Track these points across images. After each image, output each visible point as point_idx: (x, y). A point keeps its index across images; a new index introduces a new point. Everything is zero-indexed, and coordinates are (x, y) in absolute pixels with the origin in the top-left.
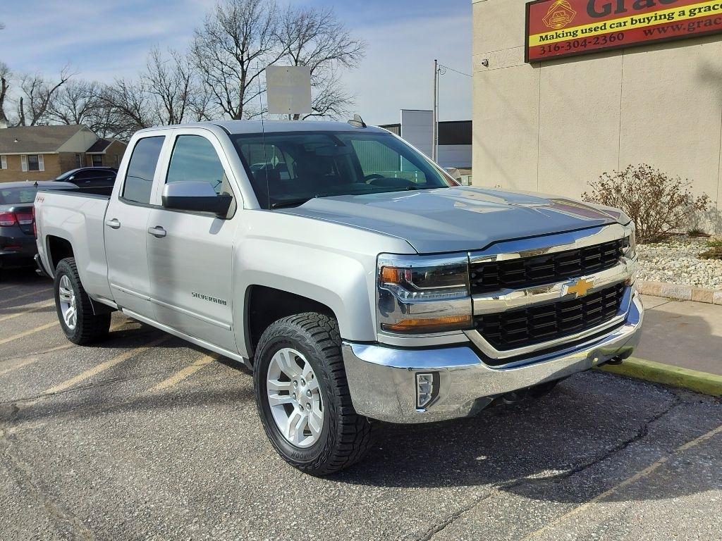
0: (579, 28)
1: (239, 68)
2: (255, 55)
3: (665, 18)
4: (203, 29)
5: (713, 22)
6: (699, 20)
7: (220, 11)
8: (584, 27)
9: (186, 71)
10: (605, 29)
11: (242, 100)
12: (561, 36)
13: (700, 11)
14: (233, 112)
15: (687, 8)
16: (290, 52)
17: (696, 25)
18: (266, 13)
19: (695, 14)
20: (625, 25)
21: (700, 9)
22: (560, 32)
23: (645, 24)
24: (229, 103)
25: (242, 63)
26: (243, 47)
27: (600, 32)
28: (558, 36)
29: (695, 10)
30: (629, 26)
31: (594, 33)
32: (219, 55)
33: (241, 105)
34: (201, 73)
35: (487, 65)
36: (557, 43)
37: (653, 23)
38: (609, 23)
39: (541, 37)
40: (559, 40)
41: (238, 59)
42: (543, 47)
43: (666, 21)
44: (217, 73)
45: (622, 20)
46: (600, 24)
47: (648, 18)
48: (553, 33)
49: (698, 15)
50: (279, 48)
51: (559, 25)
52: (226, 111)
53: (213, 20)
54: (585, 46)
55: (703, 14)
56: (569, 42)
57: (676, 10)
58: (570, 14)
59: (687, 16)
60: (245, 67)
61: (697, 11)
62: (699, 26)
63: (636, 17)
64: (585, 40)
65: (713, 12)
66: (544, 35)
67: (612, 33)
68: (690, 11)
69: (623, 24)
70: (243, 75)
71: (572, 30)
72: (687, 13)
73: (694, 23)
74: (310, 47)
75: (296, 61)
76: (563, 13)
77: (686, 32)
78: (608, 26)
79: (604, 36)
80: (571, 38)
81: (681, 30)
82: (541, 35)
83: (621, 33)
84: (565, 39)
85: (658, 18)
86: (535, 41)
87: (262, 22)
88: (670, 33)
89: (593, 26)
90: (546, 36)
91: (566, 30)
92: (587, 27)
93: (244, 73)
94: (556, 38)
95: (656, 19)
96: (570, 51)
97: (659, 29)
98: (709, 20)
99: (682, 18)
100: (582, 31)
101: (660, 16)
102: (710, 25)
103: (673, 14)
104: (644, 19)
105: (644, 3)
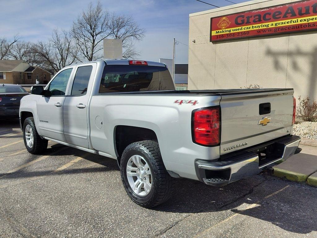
0: (232, 29)
1: (92, 38)
2: (99, 33)
3: (265, 26)
4: (77, 22)
5: (284, 29)
6: (279, 28)
7: (84, 14)
8: (233, 29)
9: (69, 39)
10: (242, 30)
11: (93, 52)
12: (224, 32)
13: (279, 24)
14: (89, 57)
16: (114, 33)
17: (277, 30)
18: (104, 16)
19: (277, 25)
20: (250, 28)
21: (279, 23)
22: (224, 30)
23: (258, 28)
24: (87, 53)
25: (93, 36)
26: (94, 30)
27: (240, 31)
28: (223, 32)
29: (277, 24)
30: (251, 29)
31: (237, 31)
32: (83, 33)
33: (92, 54)
34: (75, 40)
35: (195, 42)
36: (223, 35)
37: (261, 28)
38: (243, 27)
39: (217, 32)
41: (91, 34)
42: (217, 36)
43: (266, 27)
44: (82, 40)
45: (248, 26)
46: (240, 28)
47: (259, 26)
48: (221, 30)
49: (278, 26)
50: (109, 31)
51: (224, 27)
52: (86, 56)
53: (81, 18)
54: (234, 36)
55: (280, 25)
57: (270, 23)
58: (228, 23)
59: (274, 26)
60: (94, 38)
61: (278, 24)
62: (278, 30)
63: (254, 26)
64: (234, 34)
65: (284, 25)
66: (217, 31)
67: (245, 32)
68: (275, 24)
69: (249, 28)
70: (93, 41)
71: (229, 29)
72: (274, 25)
74: (122, 31)
75: (116, 37)
76: (225, 23)
77: (274, 32)
78: (243, 29)
79: (242, 32)
80: (228, 33)
81: (272, 31)
82: (216, 31)
83: (248, 32)
84: (226, 33)
85: (263, 26)
86: (214, 33)
87: (102, 20)
88: (267, 33)
89: (237, 28)
90: (219, 31)
91: (226, 30)
92: (235, 28)
93: (94, 41)
95: (262, 27)
96: (228, 38)
97: (263, 31)
98: (282, 28)
99: (272, 27)
100: (233, 30)
101: (264, 26)
102: (283, 30)
103: (268, 25)
104: (257, 26)
105: (257, 20)
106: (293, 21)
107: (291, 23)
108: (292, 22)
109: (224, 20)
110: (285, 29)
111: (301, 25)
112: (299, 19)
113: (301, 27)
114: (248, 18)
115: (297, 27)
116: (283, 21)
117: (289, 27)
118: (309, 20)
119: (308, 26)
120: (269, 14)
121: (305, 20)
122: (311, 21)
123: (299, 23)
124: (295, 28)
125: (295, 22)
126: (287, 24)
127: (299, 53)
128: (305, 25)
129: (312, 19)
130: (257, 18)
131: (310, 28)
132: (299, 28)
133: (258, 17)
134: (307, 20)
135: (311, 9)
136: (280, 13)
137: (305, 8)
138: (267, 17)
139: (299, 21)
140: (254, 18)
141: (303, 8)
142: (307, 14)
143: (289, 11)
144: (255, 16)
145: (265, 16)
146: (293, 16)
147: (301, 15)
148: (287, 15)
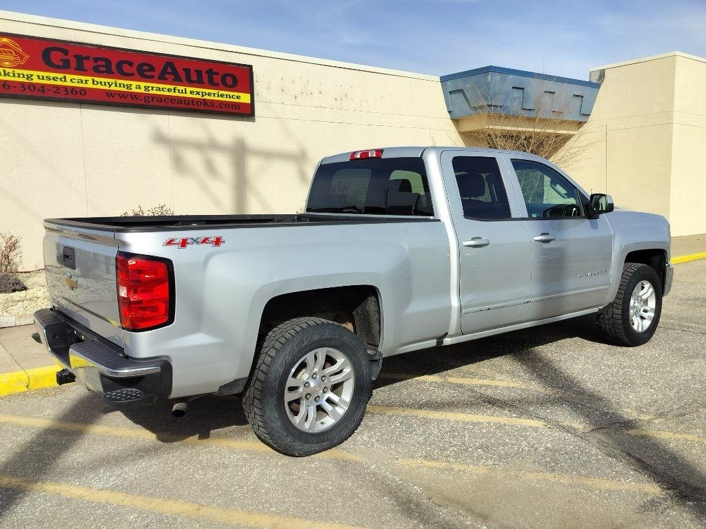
0: (35, 73)
5: (163, 100)
6: (154, 97)
8: (41, 74)
10: (65, 81)
12: (11, 75)
13: (152, 90)
15: (143, 84)
17: (150, 99)
20: (86, 83)
21: (152, 88)
22: (8, 70)
23: (107, 88)
27: (59, 83)
28: (7, 74)
30: (90, 85)
31: (52, 82)
36: (6, 81)
37: (113, 88)
38: (69, 77)
40: (7, 78)
43: (125, 89)
45: (84, 78)
46: (60, 76)
47: (109, 83)
49: (151, 92)
51: (6, 63)
54: (44, 92)
55: (154, 92)
56: (23, 84)
57: (134, 84)
58: (22, 57)
59: (142, 91)
61: (150, 89)
62: (153, 100)
63: (96, 79)
64: (43, 86)
65: (161, 93)
67: (73, 88)
68: (145, 87)
69: (84, 82)
71: (26, 72)
72: (143, 88)
73: (149, 97)
76: (11, 52)
77: (143, 102)
78: (68, 80)
79: (66, 88)
80: (24, 80)
81: (139, 100)
83: (83, 89)
84: (16, 79)
88: (129, 100)
89: (52, 75)
91: (17, 71)
92: (45, 74)
94: (5, 75)
95: (116, 86)
96: (23, 93)
97: (119, 95)
98: (160, 98)
99: (138, 91)
100: (38, 77)
101: (120, 84)
102: (161, 102)
103: (131, 85)
104: (105, 83)
105: (104, 69)
106: (179, 90)
107: (174, 92)
108: (177, 91)
109: (5, 46)
110: (165, 100)
111: (193, 100)
112: (189, 89)
113: (193, 103)
114: (80, 59)
115: (187, 102)
116: (161, 86)
117: (172, 99)
118: (204, 94)
119: (203, 104)
120: (131, 64)
121: (198, 93)
122: (206, 97)
123: (188, 95)
124: (183, 102)
125: (182, 92)
126: (167, 93)
128: (199, 101)
129: (208, 95)
130: (103, 66)
131: (206, 108)
132: (189, 104)
133: (104, 63)
134: (201, 93)
135: (205, 77)
136: (152, 69)
137: (195, 71)
138: (126, 68)
139: (188, 91)
140: (96, 64)
141: (192, 71)
142: (199, 83)
143: (169, 70)
144: (96, 60)
145: (119, 65)
146: (177, 80)
147: (190, 83)
148: (166, 76)
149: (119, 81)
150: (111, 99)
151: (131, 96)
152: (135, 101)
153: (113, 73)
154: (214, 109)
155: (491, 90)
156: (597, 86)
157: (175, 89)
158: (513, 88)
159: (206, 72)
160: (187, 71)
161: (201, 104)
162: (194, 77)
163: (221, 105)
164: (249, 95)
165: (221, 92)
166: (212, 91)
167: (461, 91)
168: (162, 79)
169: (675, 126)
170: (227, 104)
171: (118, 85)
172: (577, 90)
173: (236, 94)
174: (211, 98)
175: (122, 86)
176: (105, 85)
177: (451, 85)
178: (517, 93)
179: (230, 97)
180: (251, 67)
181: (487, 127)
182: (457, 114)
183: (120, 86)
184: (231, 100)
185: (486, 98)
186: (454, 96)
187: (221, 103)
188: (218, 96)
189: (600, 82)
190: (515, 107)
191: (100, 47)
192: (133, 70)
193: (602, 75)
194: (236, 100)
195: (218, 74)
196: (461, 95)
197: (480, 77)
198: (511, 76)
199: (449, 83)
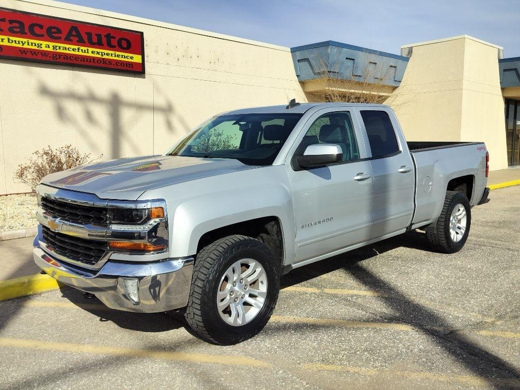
6: (60, 55)
13: (60, 48)
15: (51, 44)
17: (58, 57)
19: (56, 49)
20: (2, 41)
23: (20, 46)
30: (6, 43)
37: (26, 46)
43: (36, 48)
47: (22, 42)
49: (58, 51)
55: (61, 51)
57: (44, 43)
59: (51, 49)
61: (58, 48)
62: (60, 58)
63: (11, 38)
65: (67, 52)
68: (53, 46)
72: (51, 47)
73: (56, 55)
77: (51, 59)
81: (48, 57)
88: (39, 57)
95: (28, 44)
97: (31, 52)
98: (67, 56)
99: (48, 49)
101: (32, 43)
102: (67, 59)
103: (41, 44)
104: (19, 41)
105: (18, 30)
106: (82, 50)
107: (78, 51)
108: (80, 51)
110: (70, 57)
111: (94, 59)
112: (91, 50)
113: (94, 61)
115: (89, 60)
116: (67, 46)
117: (77, 57)
118: (103, 54)
119: (102, 62)
120: (41, 27)
121: (98, 53)
122: (105, 57)
123: (90, 54)
124: (85, 60)
125: (85, 52)
126: (72, 52)
127: (93, 98)
128: (99, 60)
129: (107, 55)
131: (105, 65)
132: (90, 62)
133: (18, 25)
134: (100, 53)
135: (104, 40)
136: (59, 31)
137: (96, 35)
138: (37, 30)
139: (90, 51)
140: (11, 26)
141: (93, 35)
142: (99, 45)
143: (74, 33)
144: (11, 22)
145: (32, 27)
146: (81, 42)
147: (92, 44)
148: (71, 38)
149: (31, 41)
150: (24, 56)
151: (41, 53)
152: (44, 58)
153: (26, 34)
154: (112, 67)
155: (330, 59)
156: (406, 59)
157: (78, 49)
158: (347, 58)
159: (105, 36)
160: (89, 35)
161: (101, 62)
162: (95, 39)
163: (118, 64)
164: (141, 56)
165: (117, 53)
166: (110, 52)
167: (307, 60)
168: (68, 40)
169: (464, 91)
170: (122, 63)
171: (30, 44)
172: (392, 62)
173: (130, 55)
174: (110, 57)
175: (34, 44)
176: (19, 43)
177: (299, 55)
178: (350, 63)
179: (125, 58)
180: (142, 33)
181: (327, 88)
182: (303, 77)
183: (32, 45)
184: (126, 60)
185: (327, 66)
186: (301, 64)
187: (117, 62)
188: (115, 56)
189: (409, 57)
190: (347, 73)
191: (14, 11)
192: (44, 32)
193: (410, 51)
194: (130, 60)
195: (114, 38)
196: (306, 63)
197: (322, 49)
198: (345, 50)
199: (298, 53)
